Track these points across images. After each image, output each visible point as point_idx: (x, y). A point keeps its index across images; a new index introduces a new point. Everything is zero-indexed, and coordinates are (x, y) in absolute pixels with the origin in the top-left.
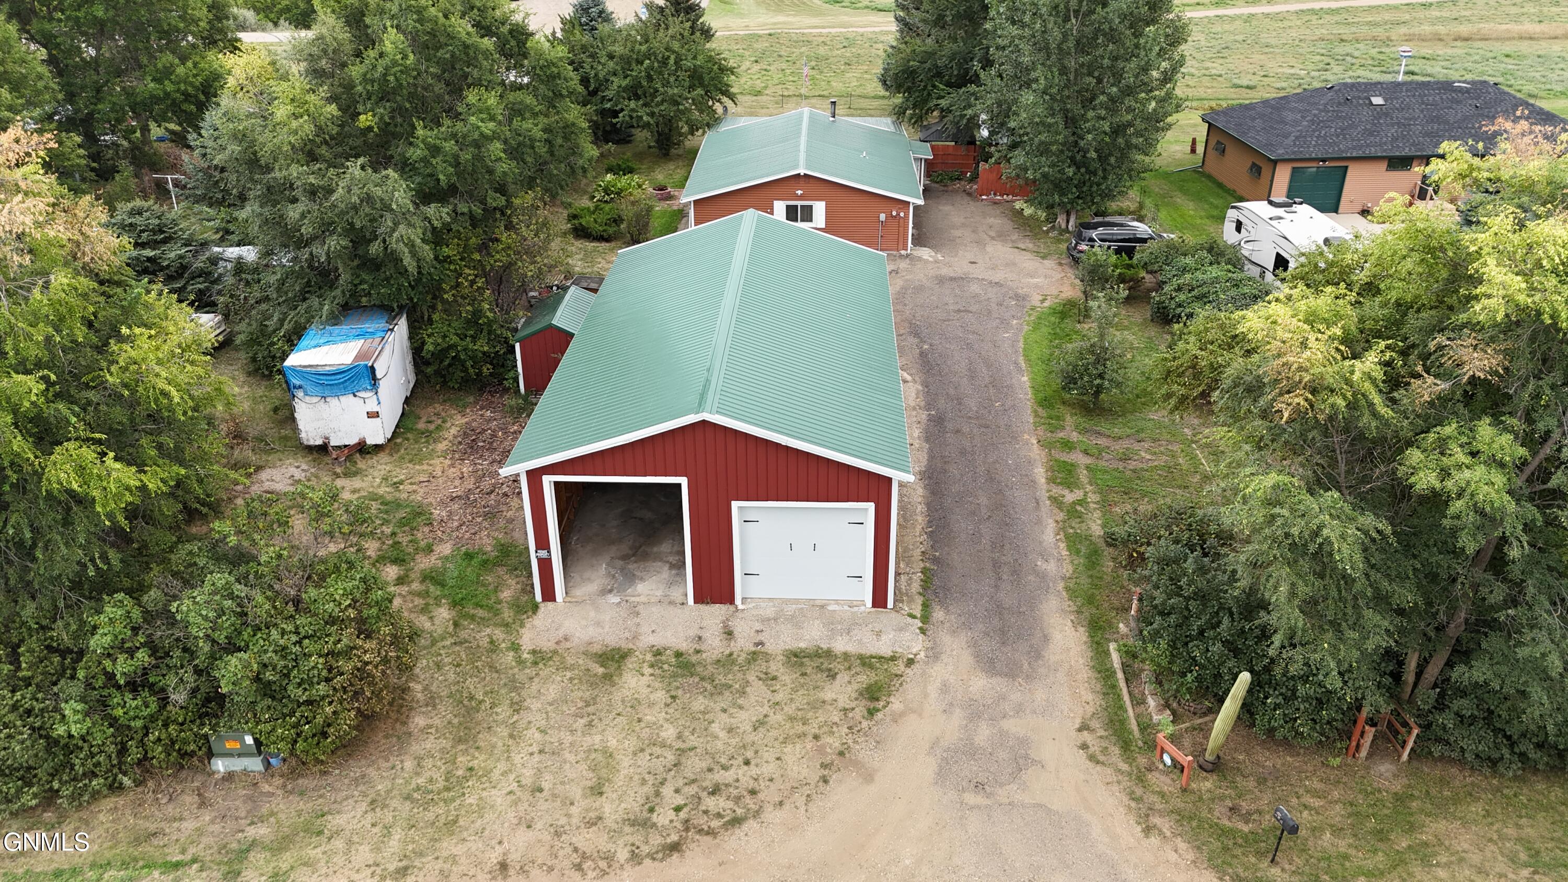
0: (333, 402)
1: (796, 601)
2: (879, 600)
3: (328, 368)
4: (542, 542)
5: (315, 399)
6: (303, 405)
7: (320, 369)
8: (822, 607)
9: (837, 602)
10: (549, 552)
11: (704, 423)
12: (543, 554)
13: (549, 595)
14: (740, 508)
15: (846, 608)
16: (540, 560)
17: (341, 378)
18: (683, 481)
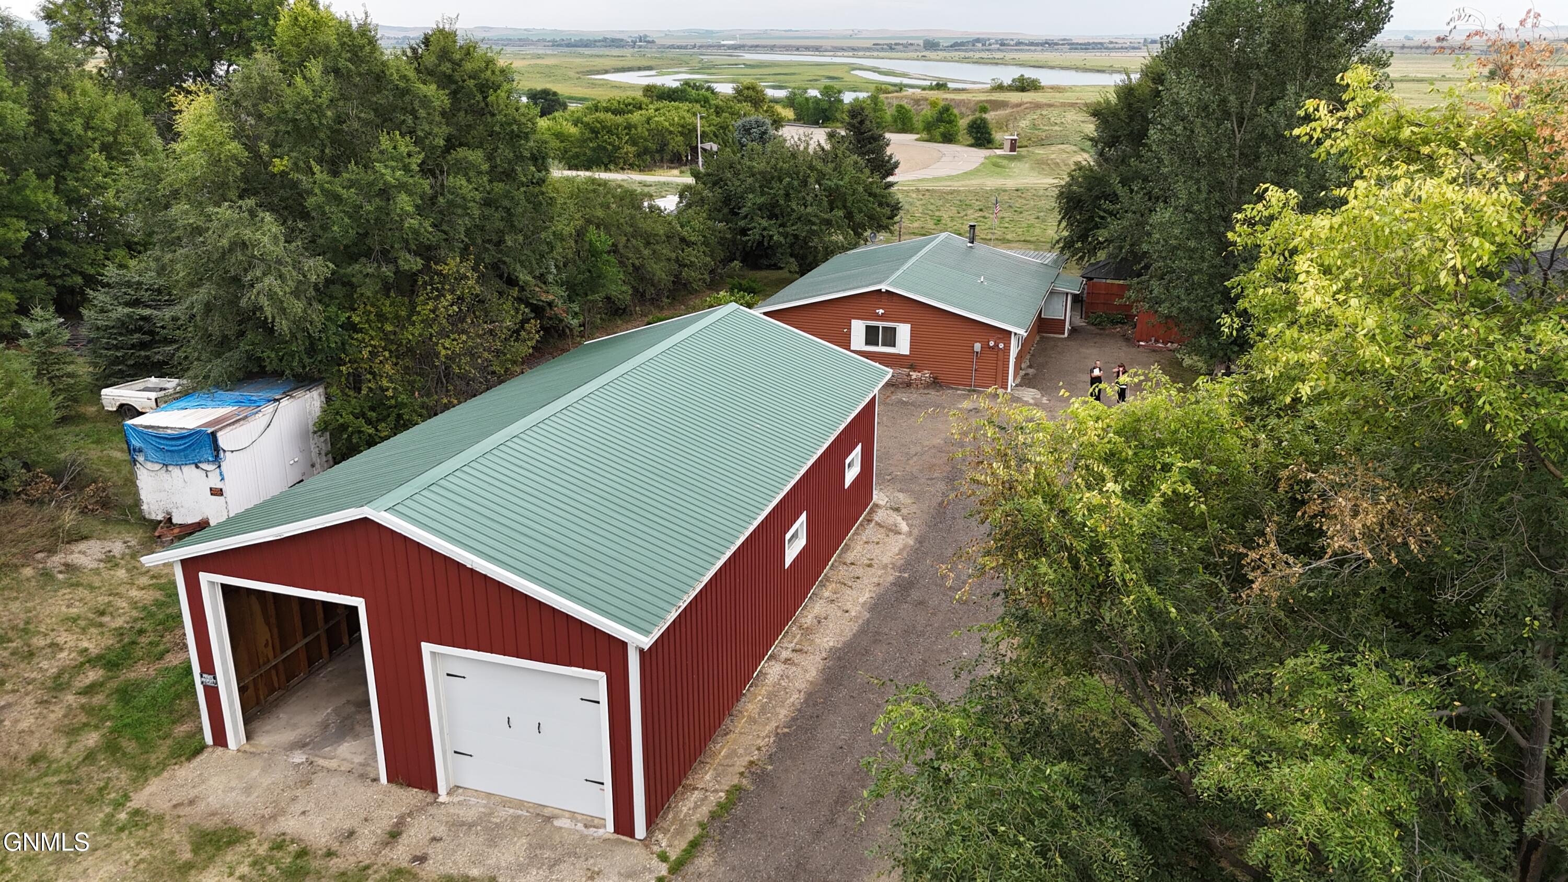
0: (175, 471)
1: (520, 804)
2: (624, 824)
3: (169, 431)
4: (208, 666)
5: (157, 467)
6: (145, 471)
7: (161, 432)
8: (549, 819)
9: (573, 815)
10: (215, 678)
11: (365, 520)
12: (208, 679)
13: (220, 738)
14: (433, 654)
15: (580, 826)
16: (206, 688)
17: (181, 445)
18: (359, 603)
